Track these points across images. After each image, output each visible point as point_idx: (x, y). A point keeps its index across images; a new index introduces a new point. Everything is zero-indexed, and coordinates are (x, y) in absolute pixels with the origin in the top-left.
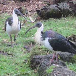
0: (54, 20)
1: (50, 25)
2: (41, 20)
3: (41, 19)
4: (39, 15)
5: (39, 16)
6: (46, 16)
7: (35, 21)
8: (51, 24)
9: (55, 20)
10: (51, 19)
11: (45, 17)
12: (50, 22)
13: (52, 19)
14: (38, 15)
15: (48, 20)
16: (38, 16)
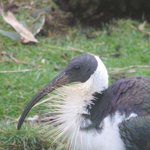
0: (138, 31)
1: (117, 56)
2: (72, 31)
3: (71, 23)
4: (58, 3)
5: (61, 8)
6: (96, 7)
7: (42, 34)
8: (123, 51)
9: (142, 27)
10: (121, 22)
11: (90, 11)
12: (117, 41)
13: (129, 22)
14: (53, 5)
15: (107, 29)
16: (53, 9)
